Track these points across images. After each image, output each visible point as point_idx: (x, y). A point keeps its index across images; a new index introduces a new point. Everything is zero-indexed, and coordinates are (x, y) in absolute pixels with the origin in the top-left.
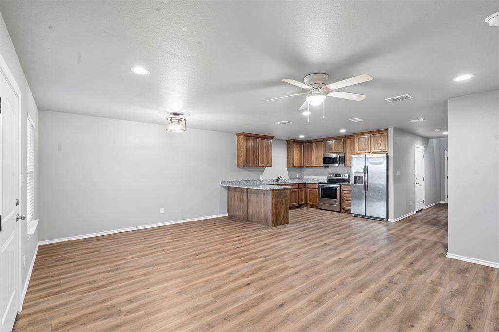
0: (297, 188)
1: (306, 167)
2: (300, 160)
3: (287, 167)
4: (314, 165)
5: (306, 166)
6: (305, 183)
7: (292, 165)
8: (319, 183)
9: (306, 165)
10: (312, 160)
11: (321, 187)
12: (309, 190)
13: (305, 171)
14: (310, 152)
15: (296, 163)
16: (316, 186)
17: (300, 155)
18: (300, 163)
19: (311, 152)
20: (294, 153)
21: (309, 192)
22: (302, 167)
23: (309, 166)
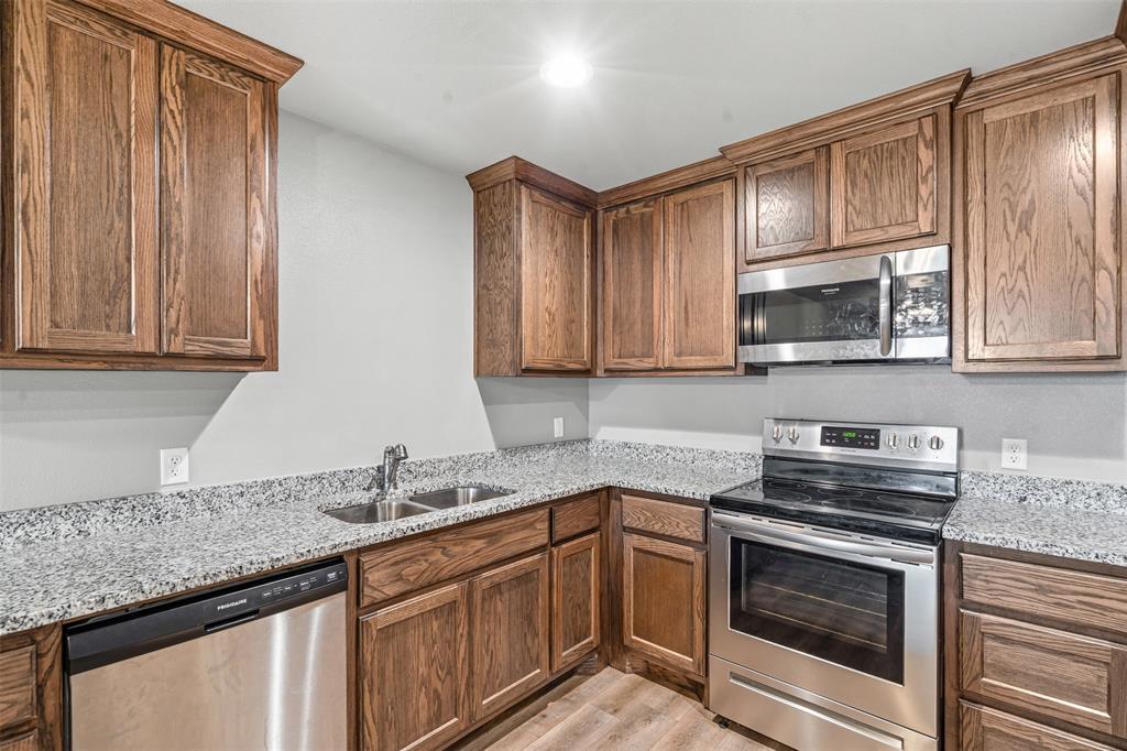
0: (543, 539)
1: (610, 372)
2: (571, 323)
3: (477, 374)
4: (666, 354)
5: (613, 363)
6: (607, 494)
7: (507, 353)
8: (719, 502)
9: (609, 357)
10: (648, 321)
11: (736, 542)
12: (631, 541)
13: (609, 398)
14: (637, 266)
15: (539, 338)
16: (687, 523)
17: (572, 290)
18: (572, 344)
19: (648, 264)
20: (526, 268)
21: (630, 558)
22: (588, 373)
23: (634, 363)
